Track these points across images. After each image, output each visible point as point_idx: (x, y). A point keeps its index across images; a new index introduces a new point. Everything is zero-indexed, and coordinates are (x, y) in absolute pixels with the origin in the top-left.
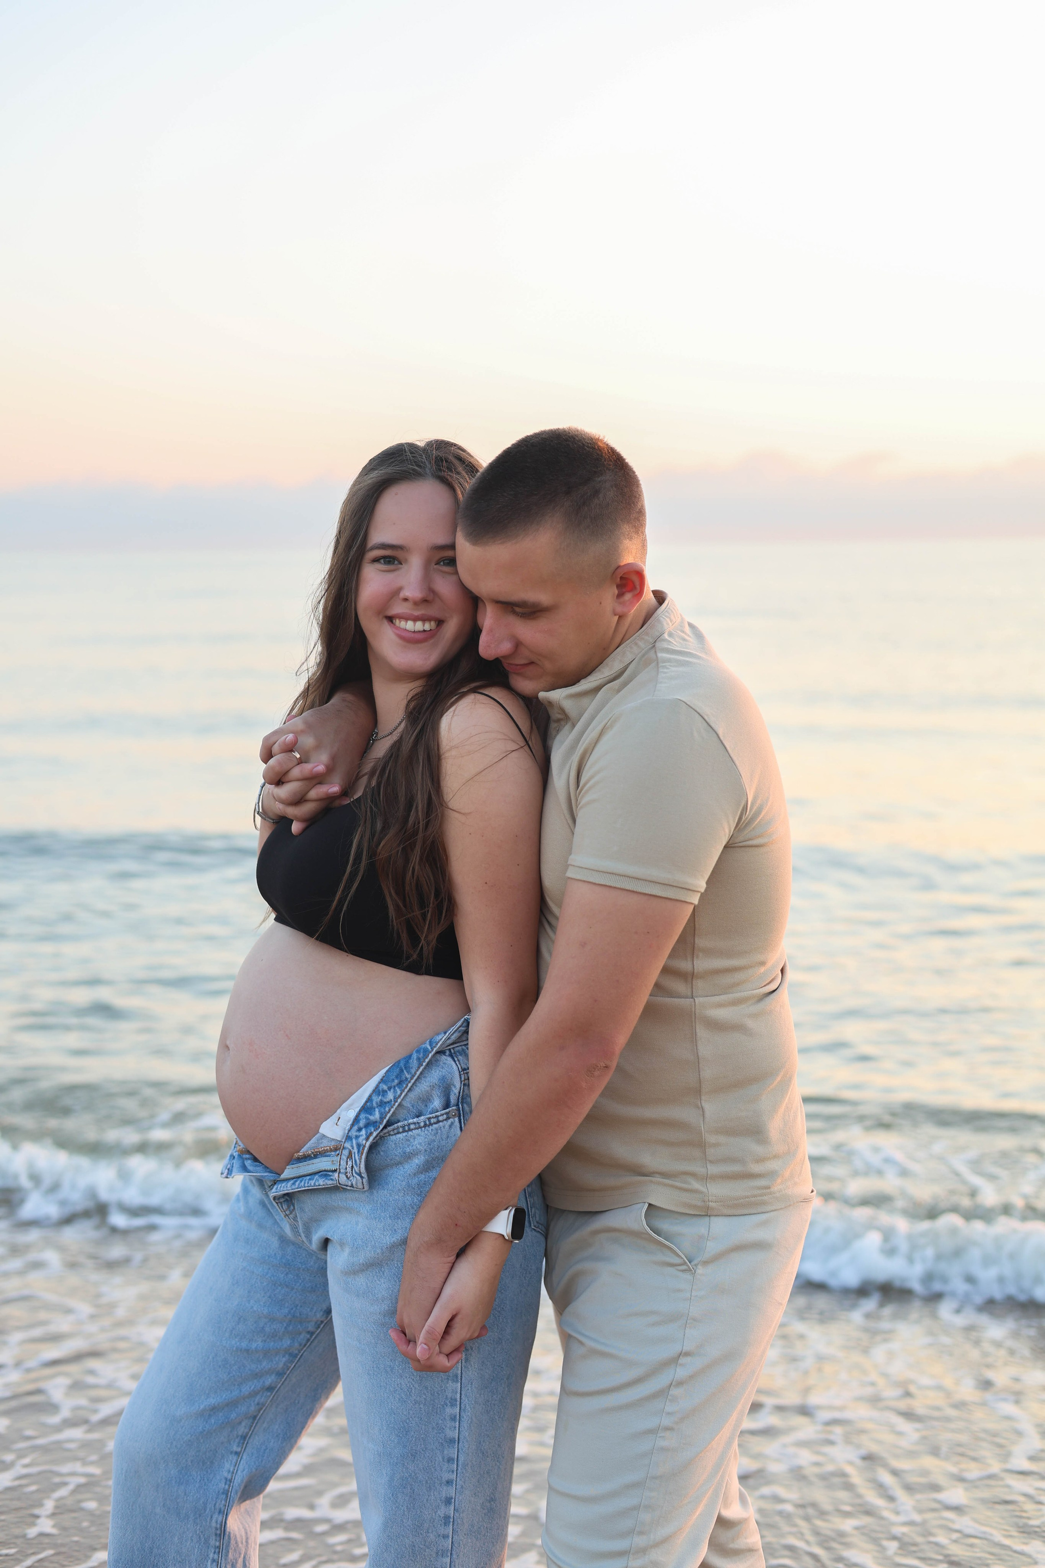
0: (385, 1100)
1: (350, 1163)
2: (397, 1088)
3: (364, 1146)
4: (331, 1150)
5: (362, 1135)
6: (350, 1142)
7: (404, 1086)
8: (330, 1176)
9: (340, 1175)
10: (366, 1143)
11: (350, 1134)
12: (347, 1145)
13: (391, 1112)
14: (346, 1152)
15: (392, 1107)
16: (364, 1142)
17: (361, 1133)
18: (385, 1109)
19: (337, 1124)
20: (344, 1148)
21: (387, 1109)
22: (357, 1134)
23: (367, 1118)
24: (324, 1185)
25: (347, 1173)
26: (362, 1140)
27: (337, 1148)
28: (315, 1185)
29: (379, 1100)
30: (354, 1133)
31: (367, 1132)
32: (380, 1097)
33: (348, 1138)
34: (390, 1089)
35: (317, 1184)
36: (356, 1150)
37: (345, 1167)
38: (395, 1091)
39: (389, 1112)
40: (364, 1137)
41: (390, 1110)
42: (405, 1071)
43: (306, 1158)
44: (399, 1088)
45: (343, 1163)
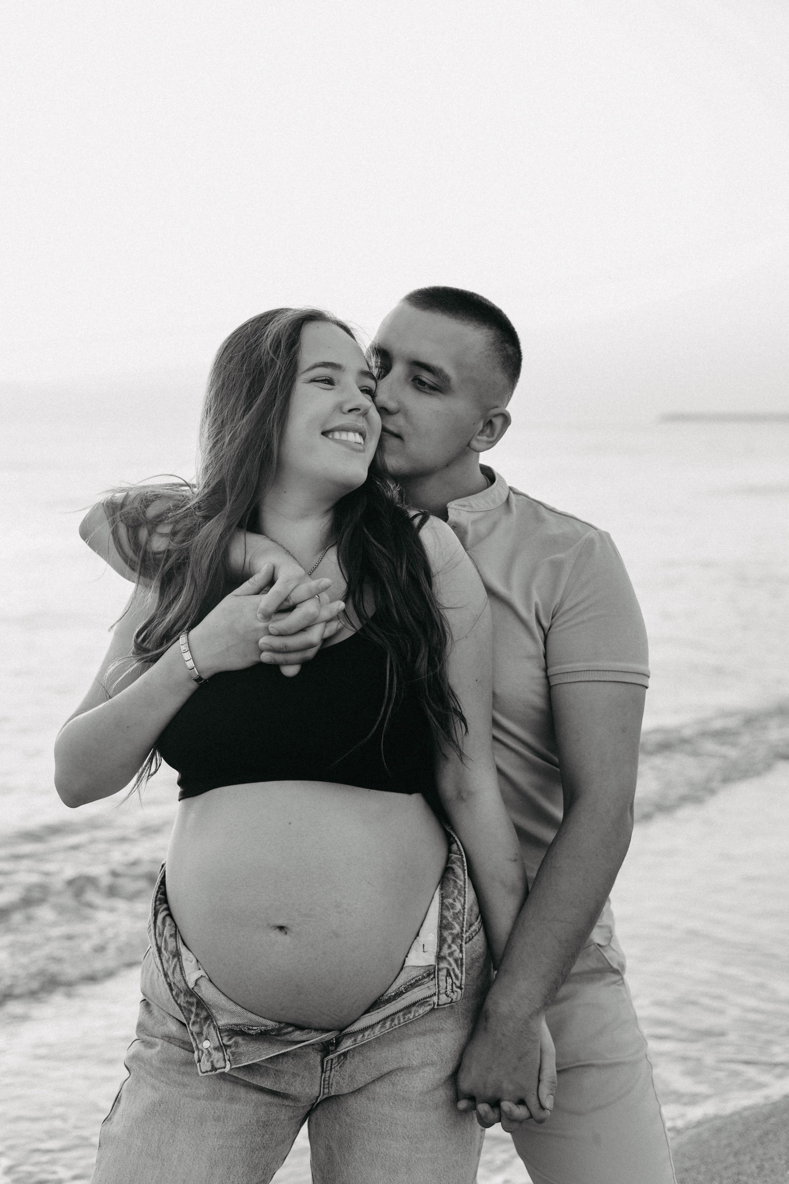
0: (456, 911)
1: (449, 981)
2: (459, 897)
3: (462, 959)
4: (424, 978)
5: (455, 951)
6: (445, 962)
7: (463, 892)
8: (427, 1002)
9: (440, 996)
10: (462, 956)
11: (442, 954)
12: (444, 965)
13: (465, 919)
14: (444, 973)
15: (464, 915)
16: (461, 955)
17: (453, 949)
18: (459, 919)
19: (424, 952)
20: (439, 970)
21: (461, 918)
22: (449, 951)
23: (452, 934)
24: (423, 1013)
25: (446, 991)
26: (457, 954)
27: (431, 973)
28: (414, 1016)
29: (451, 913)
30: (446, 951)
31: (457, 946)
32: (451, 911)
33: (440, 958)
34: (454, 900)
35: (417, 1015)
36: (454, 966)
37: (445, 987)
38: (460, 901)
39: (463, 921)
40: (458, 951)
41: (463, 918)
42: (457, 880)
43: (399, 994)
44: (460, 896)
45: (442, 984)
